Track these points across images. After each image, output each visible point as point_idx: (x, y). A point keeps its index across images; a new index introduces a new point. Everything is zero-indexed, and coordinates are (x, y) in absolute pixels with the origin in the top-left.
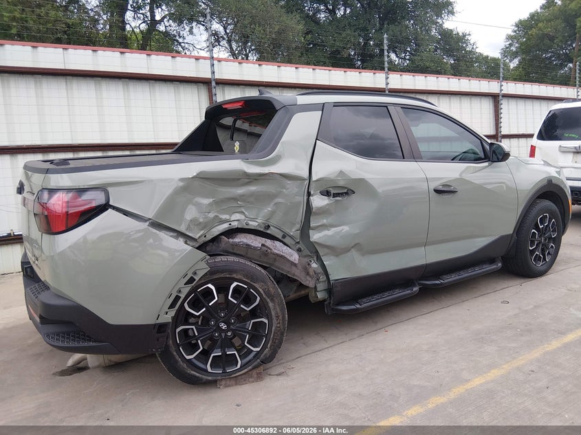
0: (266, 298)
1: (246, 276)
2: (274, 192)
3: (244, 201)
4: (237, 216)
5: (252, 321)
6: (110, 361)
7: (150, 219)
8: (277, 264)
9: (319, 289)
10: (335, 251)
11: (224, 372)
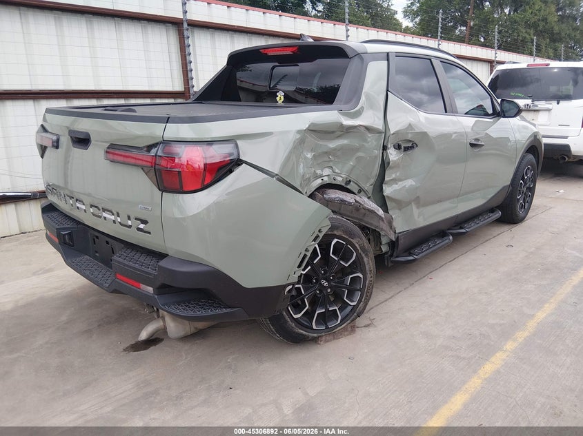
0: (362, 253)
1: (345, 232)
2: (357, 145)
3: (334, 155)
4: (327, 171)
5: (351, 276)
6: (196, 328)
7: (277, 175)
8: (366, 219)
9: (383, 243)
10: (400, 204)
11: (327, 328)
